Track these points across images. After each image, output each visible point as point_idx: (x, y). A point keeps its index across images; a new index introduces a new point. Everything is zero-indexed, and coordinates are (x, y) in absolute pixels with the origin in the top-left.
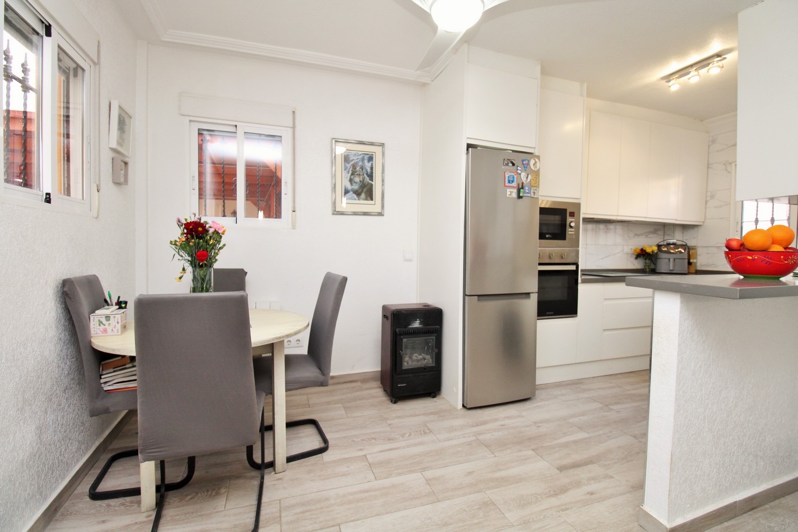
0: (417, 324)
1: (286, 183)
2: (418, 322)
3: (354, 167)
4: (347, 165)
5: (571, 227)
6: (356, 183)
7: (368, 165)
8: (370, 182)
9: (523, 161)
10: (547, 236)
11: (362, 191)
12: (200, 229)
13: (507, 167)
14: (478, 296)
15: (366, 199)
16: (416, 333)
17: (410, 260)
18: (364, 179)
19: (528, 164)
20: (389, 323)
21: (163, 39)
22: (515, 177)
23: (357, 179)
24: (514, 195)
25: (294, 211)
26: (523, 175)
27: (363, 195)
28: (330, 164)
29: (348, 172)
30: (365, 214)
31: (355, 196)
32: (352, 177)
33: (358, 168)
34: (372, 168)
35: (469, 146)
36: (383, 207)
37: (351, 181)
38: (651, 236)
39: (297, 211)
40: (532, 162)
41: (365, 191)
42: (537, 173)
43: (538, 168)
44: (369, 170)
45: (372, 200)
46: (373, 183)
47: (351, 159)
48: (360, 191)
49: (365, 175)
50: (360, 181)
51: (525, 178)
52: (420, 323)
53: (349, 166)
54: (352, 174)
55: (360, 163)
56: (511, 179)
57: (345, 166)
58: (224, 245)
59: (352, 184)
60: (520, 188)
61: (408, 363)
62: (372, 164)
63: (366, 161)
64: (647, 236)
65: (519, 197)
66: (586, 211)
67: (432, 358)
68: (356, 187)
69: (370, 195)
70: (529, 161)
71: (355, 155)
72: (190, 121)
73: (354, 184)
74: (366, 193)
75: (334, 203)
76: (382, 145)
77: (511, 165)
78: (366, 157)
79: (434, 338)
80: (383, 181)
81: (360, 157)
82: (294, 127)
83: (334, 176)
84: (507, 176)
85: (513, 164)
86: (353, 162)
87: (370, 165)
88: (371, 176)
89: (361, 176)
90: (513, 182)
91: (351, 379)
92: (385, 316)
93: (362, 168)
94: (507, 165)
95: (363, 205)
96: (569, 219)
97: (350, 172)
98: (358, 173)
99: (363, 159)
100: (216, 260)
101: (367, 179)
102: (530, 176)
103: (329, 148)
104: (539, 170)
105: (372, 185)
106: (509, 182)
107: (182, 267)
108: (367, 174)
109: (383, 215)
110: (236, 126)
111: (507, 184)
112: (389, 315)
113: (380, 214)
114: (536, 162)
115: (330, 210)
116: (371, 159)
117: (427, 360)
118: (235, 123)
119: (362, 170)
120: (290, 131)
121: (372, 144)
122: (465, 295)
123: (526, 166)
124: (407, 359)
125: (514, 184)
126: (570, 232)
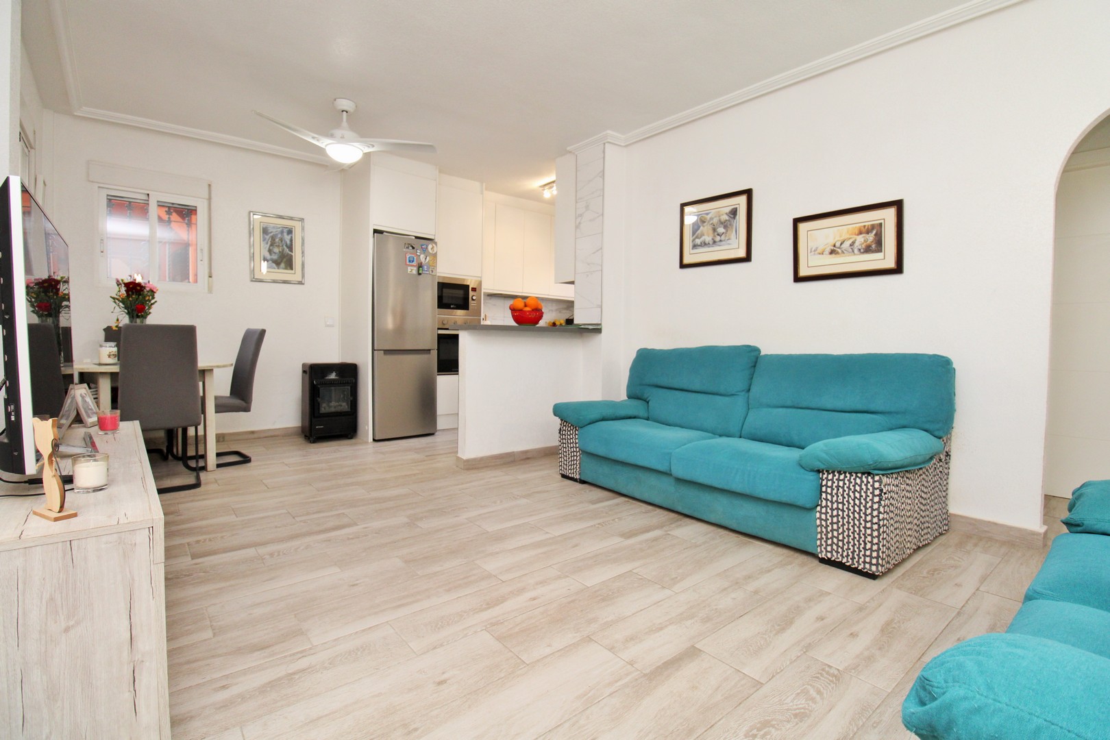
0: (333, 376)
1: (202, 250)
2: (334, 374)
3: (273, 238)
4: (266, 236)
5: (473, 300)
6: (275, 253)
7: (287, 238)
8: (290, 253)
9: (422, 245)
10: (452, 306)
11: (281, 261)
12: (138, 288)
13: (407, 250)
14: (385, 351)
15: (286, 268)
16: (332, 383)
17: (332, 326)
18: (283, 250)
19: (427, 248)
20: (307, 376)
21: (75, 114)
22: (415, 258)
23: (276, 250)
24: (415, 271)
25: (211, 277)
26: (422, 257)
27: (283, 265)
28: (248, 235)
29: (267, 243)
30: (285, 282)
31: (274, 265)
32: (271, 248)
33: (277, 240)
34: (291, 240)
35: (375, 231)
36: (303, 276)
37: (270, 251)
38: (565, 311)
39: (213, 276)
40: (430, 247)
41: (284, 260)
42: (435, 255)
43: (435, 251)
44: (288, 242)
45: (292, 269)
46: (293, 254)
47: (269, 231)
48: (279, 261)
49: (285, 247)
50: (280, 252)
51: (424, 259)
52: (336, 376)
53: (267, 237)
54: (271, 245)
55: (279, 236)
56: (412, 259)
57: (263, 237)
58: (156, 302)
59: (271, 254)
60: (420, 266)
61: (325, 409)
62: (292, 237)
63: (285, 234)
64: (560, 312)
65: (419, 274)
66: (487, 287)
67: (347, 404)
68: (275, 257)
69: (289, 265)
70: (427, 246)
71: (274, 227)
72: (99, 187)
73: (273, 254)
74: (286, 263)
75: (253, 271)
76: (302, 220)
77: (411, 248)
78: (285, 230)
79: (349, 388)
80: (303, 253)
81: (279, 230)
82: (210, 199)
83: (251, 246)
84: (408, 257)
85: (413, 248)
86: (272, 234)
87: (289, 237)
88: (291, 248)
89: (281, 248)
90: (413, 261)
91: (272, 434)
92: (304, 372)
93: (281, 240)
94: (408, 248)
95: (283, 274)
96: (471, 293)
97: (269, 243)
98: (277, 244)
99: (282, 232)
100: (150, 313)
101: (287, 250)
102: (428, 258)
103: (247, 220)
104: (436, 253)
105: (292, 256)
106: (410, 261)
107: (116, 318)
108: (286, 246)
109: (303, 284)
110: (148, 195)
111: (408, 263)
112: (307, 369)
113: (300, 283)
114: (433, 247)
115: (248, 278)
116: (290, 232)
117: (345, 407)
118: (148, 192)
119: (282, 241)
120: (206, 203)
121: (291, 219)
122: (373, 350)
123: (425, 250)
124: (324, 405)
125: (414, 263)
126: (472, 304)
